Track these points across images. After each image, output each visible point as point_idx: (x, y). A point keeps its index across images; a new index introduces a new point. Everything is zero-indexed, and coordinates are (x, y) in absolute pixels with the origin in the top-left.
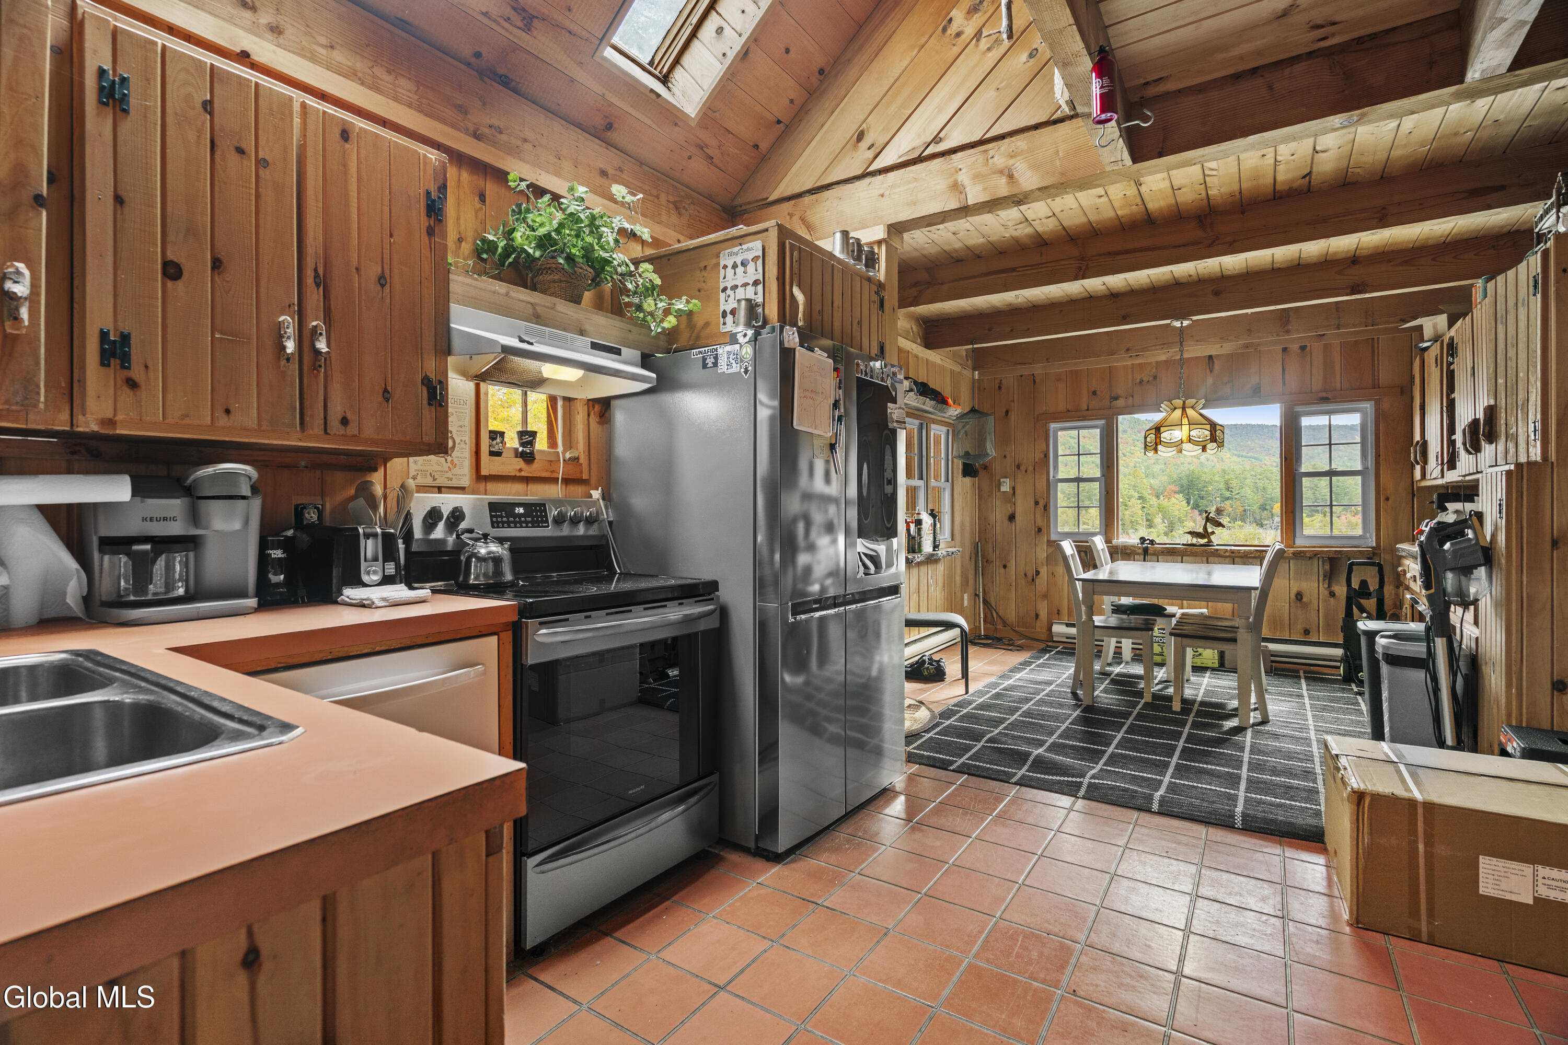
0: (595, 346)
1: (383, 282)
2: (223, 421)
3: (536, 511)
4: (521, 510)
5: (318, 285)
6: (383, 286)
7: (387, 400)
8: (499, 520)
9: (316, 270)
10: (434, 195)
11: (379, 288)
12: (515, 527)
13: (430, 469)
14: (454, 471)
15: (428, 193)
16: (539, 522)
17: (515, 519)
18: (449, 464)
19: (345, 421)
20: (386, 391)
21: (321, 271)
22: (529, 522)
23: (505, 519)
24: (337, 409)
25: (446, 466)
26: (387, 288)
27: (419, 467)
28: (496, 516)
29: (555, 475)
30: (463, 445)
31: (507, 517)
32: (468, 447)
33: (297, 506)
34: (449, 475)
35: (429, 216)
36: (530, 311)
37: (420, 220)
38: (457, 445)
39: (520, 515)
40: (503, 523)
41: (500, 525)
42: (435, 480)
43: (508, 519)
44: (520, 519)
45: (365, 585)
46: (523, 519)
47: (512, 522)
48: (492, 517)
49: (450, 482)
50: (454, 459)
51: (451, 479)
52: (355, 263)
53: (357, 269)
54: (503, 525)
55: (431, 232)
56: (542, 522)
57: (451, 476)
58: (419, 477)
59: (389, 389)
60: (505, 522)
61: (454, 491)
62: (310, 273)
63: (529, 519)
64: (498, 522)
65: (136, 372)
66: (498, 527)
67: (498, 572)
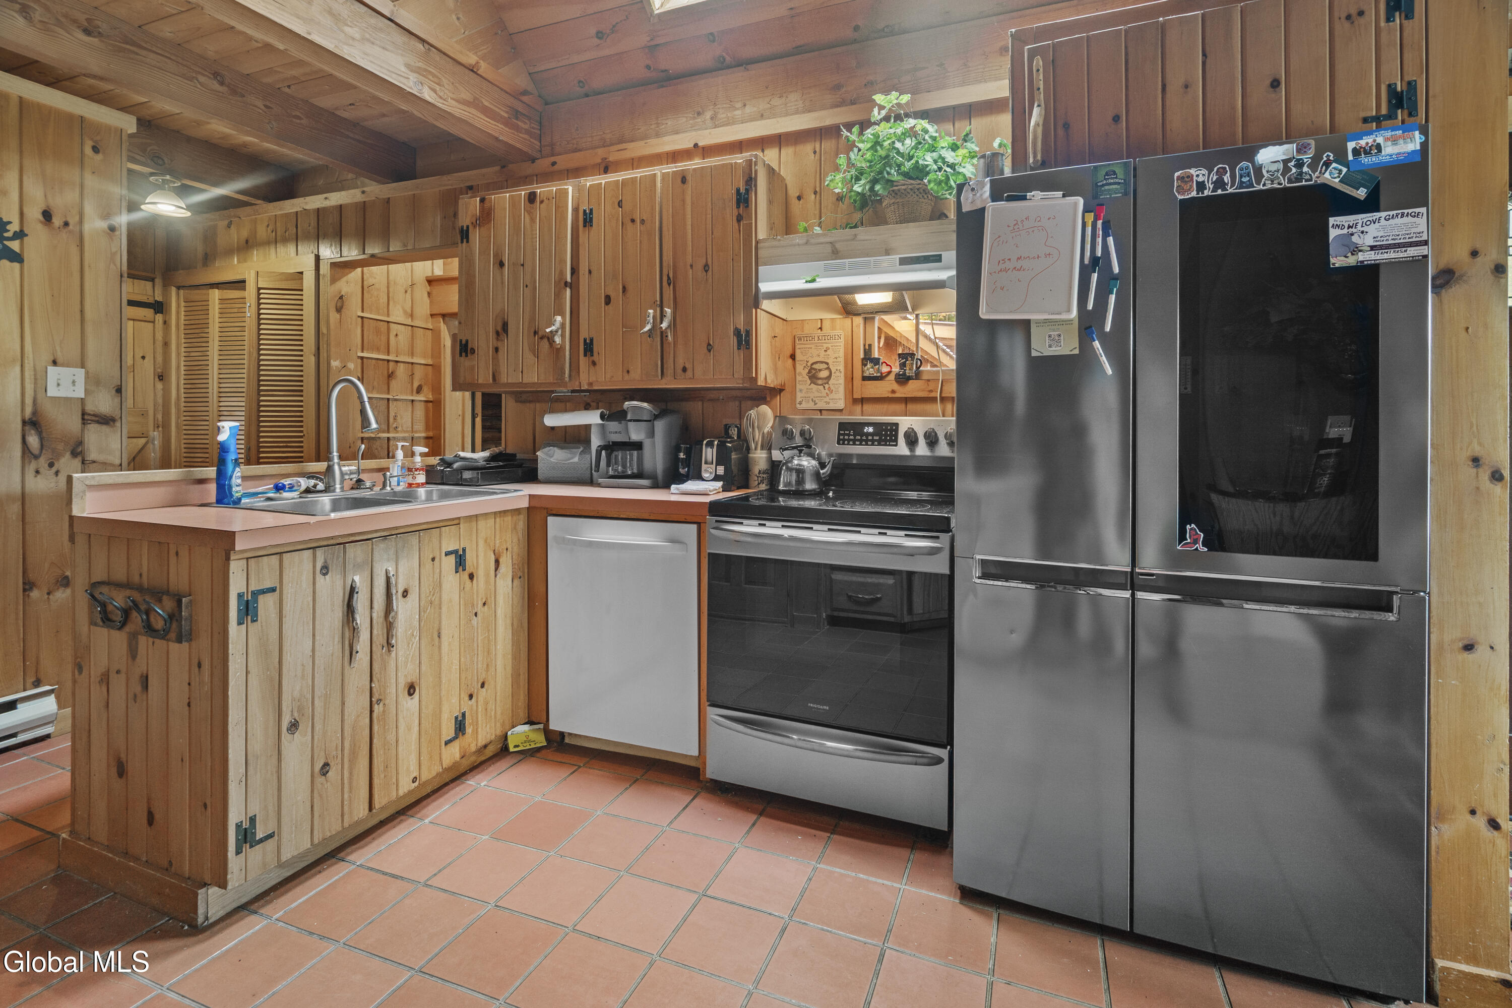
0: (904, 261)
1: (707, 268)
2: (627, 377)
3: (886, 430)
4: (871, 430)
5: (669, 284)
6: (706, 271)
7: (709, 351)
8: (846, 437)
9: (668, 276)
10: (742, 191)
11: (705, 273)
12: (861, 444)
13: (812, 395)
14: (831, 396)
15: (738, 190)
16: (886, 441)
17: (861, 437)
18: (827, 391)
19: (684, 370)
20: (709, 344)
21: (671, 276)
22: (876, 440)
23: (852, 437)
24: (680, 363)
25: (824, 392)
26: (710, 273)
27: (803, 395)
28: (844, 435)
29: (932, 395)
30: (838, 374)
31: (855, 435)
32: (842, 375)
33: (726, 425)
34: (827, 399)
35: (738, 207)
36: (829, 249)
37: (731, 211)
38: (833, 374)
39: (868, 434)
40: (849, 440)
41: (846, 442)
42: (815, 404)
43: (855, 437)
44: (867, 437)
45: (703, 480)
46: (870, 438)
47: (858, 440)
48: (839, 434)
49: (828, 405)
50: (831, 386)
51: (829, 403)
52: (689, 261)
53: (691, 266)
54: (849, 442)
55: (739, 219)
56: (891, 440)
57: (828, 401)
58: (803, 403)
59: (711, 343)
60: (851, 440)
61: (833, 413)
62: (665, 278)
63: (877, 438)
64: (844, 440)
65: (595, 358)
66: (843, 444)
67: (800, 481)
